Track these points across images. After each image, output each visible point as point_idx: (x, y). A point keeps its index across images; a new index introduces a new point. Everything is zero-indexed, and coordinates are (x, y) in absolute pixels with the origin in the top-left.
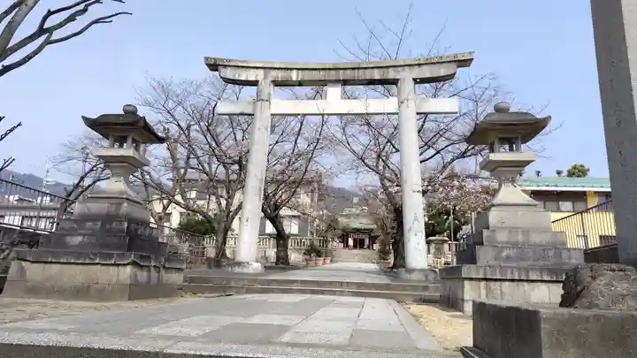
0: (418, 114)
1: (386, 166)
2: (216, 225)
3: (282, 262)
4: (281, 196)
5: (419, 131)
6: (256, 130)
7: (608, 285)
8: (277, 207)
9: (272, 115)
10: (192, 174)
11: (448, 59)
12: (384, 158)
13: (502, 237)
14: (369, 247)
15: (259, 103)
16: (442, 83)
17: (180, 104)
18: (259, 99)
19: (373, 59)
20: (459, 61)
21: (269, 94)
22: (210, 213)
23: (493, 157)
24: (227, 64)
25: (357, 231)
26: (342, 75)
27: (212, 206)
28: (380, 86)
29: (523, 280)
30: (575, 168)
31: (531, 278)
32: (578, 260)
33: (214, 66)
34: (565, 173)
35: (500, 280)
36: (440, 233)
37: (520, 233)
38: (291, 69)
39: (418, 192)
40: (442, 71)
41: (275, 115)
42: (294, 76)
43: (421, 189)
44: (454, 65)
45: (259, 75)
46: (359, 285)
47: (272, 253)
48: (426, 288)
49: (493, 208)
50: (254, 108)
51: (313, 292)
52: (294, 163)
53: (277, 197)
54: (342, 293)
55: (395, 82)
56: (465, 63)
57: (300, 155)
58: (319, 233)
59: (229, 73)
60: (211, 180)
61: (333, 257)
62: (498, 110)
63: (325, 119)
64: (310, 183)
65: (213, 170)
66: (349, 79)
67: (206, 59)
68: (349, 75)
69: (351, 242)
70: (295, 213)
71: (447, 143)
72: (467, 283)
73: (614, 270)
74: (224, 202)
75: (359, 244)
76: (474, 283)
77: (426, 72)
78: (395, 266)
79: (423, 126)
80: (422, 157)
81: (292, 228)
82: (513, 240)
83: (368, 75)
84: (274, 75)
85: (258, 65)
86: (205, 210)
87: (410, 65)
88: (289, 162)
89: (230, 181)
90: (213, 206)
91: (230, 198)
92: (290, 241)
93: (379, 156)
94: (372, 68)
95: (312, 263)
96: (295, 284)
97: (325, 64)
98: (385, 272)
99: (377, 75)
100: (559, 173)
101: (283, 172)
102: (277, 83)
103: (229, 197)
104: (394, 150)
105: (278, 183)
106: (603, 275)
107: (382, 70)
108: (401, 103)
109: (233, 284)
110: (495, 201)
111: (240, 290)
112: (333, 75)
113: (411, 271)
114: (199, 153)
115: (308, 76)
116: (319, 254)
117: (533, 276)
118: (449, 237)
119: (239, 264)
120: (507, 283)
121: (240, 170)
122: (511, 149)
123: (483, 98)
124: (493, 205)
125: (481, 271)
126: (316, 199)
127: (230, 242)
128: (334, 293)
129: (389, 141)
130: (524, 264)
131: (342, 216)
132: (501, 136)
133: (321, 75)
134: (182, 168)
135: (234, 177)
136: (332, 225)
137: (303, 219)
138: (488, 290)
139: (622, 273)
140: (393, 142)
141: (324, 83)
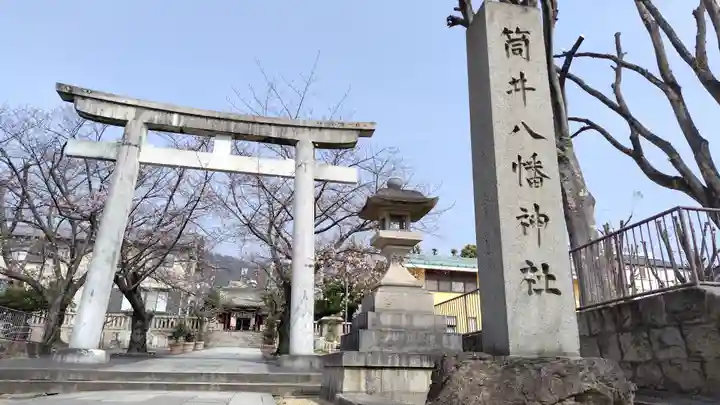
0: (315, 180)
1: (279, 234)
2: (49, 299)
3: (138, 348)
4: (144, 265)
5: (316, 199)
6: (118, 181)
7: (469, 374)
8: (136, 278)
9: (141, 163)
10: (22, 229)
11: (350, 127)
12: (277, 226)
13: (387, 320)
14: (254, 329)
15: (126, 147)
16: (343, 151)
17: (15, 136)
18: (124, 142)
19: (270, 114)
20: (361, 130)
21: (140, 138)
22: (43, 282)
23: (384, 234)
24: (86, 95)
25: (243, 309)
26: (232, 127)
27: (47, 274)
28: (277, 146)
29: (402, 368)
30: (468, 248)
31: (410, 366)
32: (456, 345)
33: (69, 95)
34: (459, 253)
35: (382, 368)
36: (335, 312)
37: (403, 317)
38: (173, 112)
39: (310, 266)
40: (343, 138)
41: (146, 164)
42: (175, 120)
43: (313, 263)
44: (355, 134)
45: (128, 114)
46: (230, 377)
47: (126, 336)
48: (308, 378)
49: (380, 289)
50: (118, 153)
51: (169, 387)
52: (166, 224)
53: (139, 265)
54: (207, 388)
55: (293, 143)
56: (367, 133)
57: (175, 215)
58: (194, 311)
59: (89, 107)
60: (48, 238)
61: (208, 340)
62: (391, 185)
63: (209, 175)
64: (186, 249)
65: (55, 225)
66: (242, 133)
67: (59, 85)
68: (242, 128)
69: (233, 322)
70: (163, 286)
71: (345, 214)
72: (347, 372)
73: (475, 359)
74: (64, 269)
75: (243, 325)
76: (355, 371)
77: (327, 137)
78: (279, 352)
79: (321, 193)
80: (319, 228)
81: (157, 304)
82: (397, 323)
83: (264, 131)
84: (147, 116)
85: (129, 102)
86: (36, 278)
87: (310, 128)
88: (159, 223)
89: (76, 241)
90: (48, 272)
91: (74, 263)
92: (153, 320)
93: (272, 223)
94: (270, 124)
95: (177, 350)
96: (148, 378)
97: (215, 112)
98: (268, 359)
99: (274, 133)
100: (453, 252)
101: (149, 234)
102: (151, 126)
103: (72, 263)
104: (289, 217)
105: (142, 247)
106: (466, 364)
107: (279, 128)
108: (298, 166)
109: (60, 379)
110: (383, 281)
111: (68, 387)
112: (222, 126)
113: (295, 357)
114: (36, 202)
115: (192, 123)
116: (189, 338)
117: (413, 363)
118: (344, 317)
119: (75, 351)
120: (388, 371)
121: (92, 228)
122: (401, 228)
123: (383, 170)
124: (380, 286)
125: (363, 358)
126: (193, 270)
127: (69, 322)
128: (196, 387)
129: (284, 207)
130: (406, 350)
131: (225, 290)
132: (392, 213)
133: (208, 125)
134: (10, 220)
135: (84, 236)
136: (211, 301)
137: (173, 293)
138: (369, 379)
139: (482, 362)
140: (289, 209)
141: (212, 133)
